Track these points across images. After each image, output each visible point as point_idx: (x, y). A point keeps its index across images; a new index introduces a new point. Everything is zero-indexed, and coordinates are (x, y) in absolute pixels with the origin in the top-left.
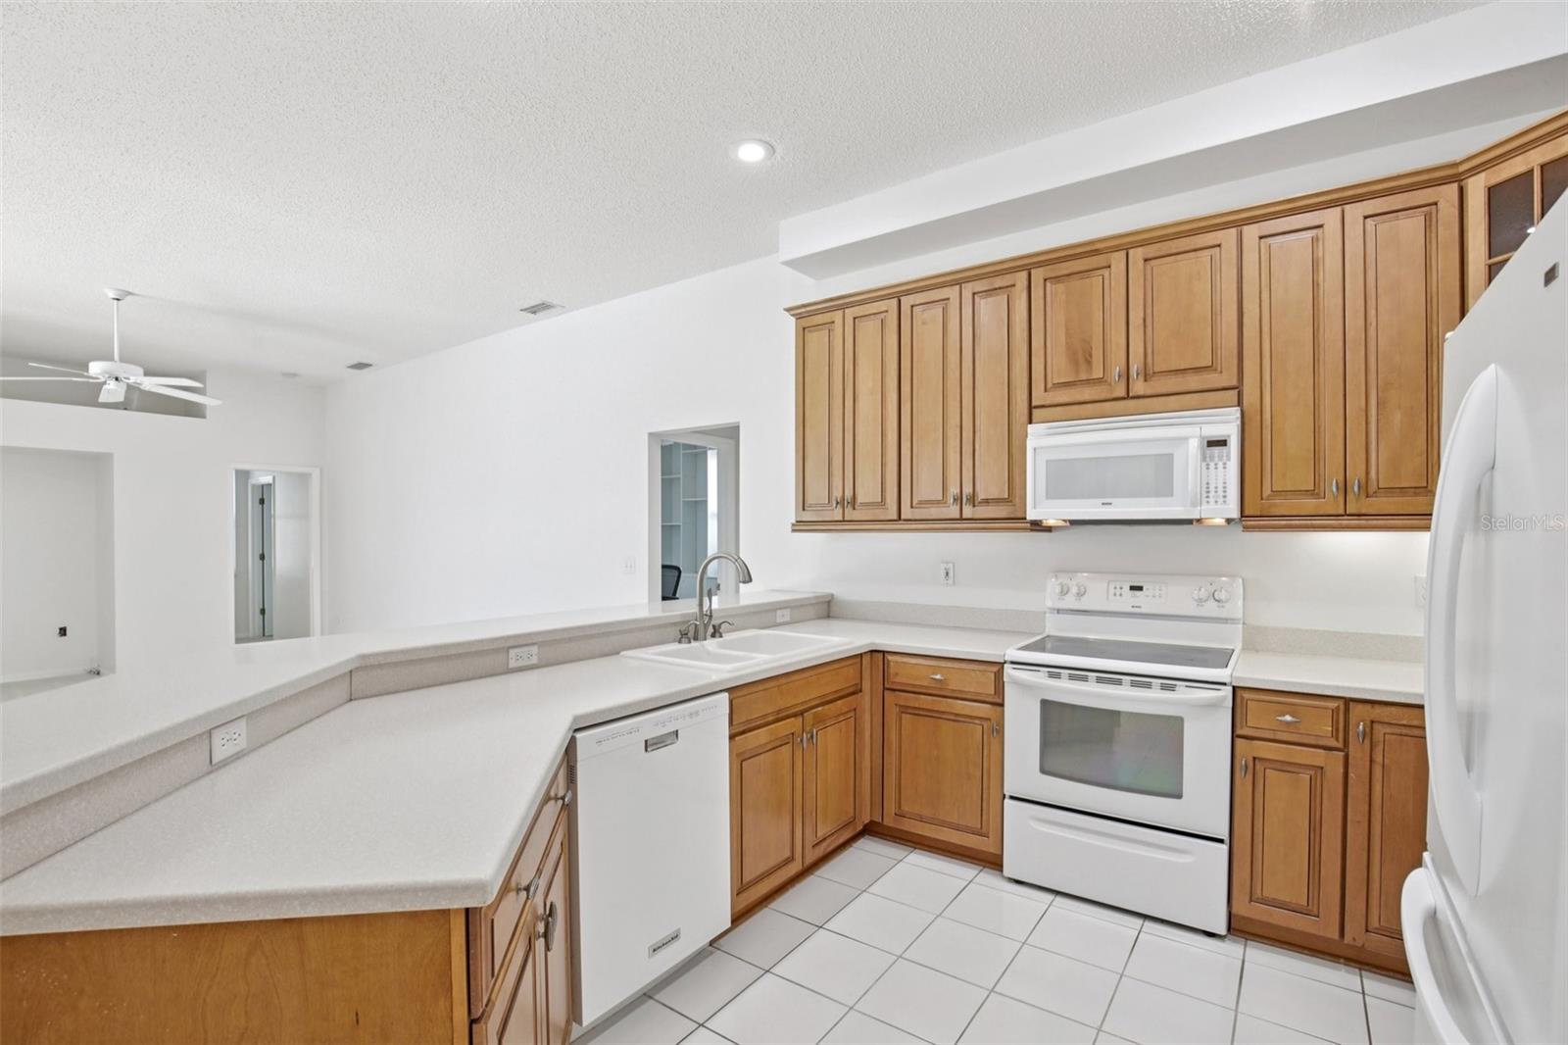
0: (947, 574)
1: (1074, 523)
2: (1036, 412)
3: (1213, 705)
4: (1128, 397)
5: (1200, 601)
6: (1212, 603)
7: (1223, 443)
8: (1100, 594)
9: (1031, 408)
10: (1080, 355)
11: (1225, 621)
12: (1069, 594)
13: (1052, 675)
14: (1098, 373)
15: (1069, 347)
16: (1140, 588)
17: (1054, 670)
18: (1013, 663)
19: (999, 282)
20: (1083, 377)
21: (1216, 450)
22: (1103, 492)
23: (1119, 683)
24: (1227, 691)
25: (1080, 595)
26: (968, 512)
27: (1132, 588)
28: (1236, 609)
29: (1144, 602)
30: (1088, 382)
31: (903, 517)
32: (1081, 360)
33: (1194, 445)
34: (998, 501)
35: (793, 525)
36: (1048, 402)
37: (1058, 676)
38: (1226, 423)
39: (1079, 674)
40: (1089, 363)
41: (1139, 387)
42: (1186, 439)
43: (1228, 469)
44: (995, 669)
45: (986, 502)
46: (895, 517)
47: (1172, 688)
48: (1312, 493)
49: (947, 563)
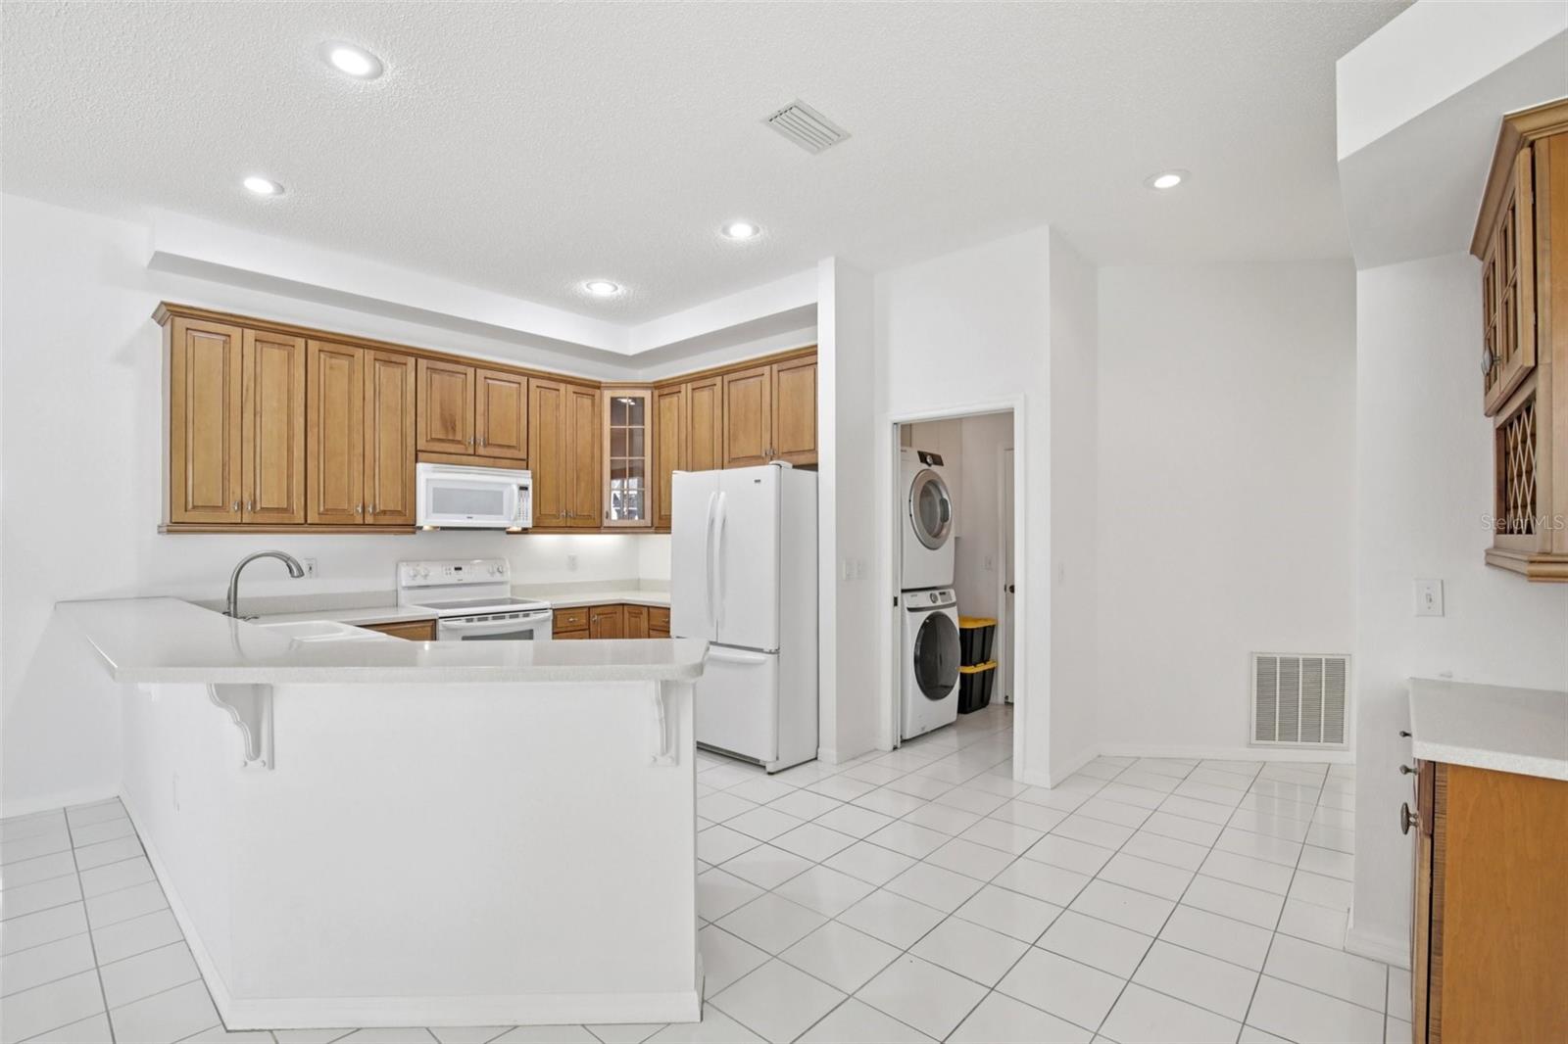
0: (310, 568)
1: (443, 528)
2: (420, 454)
3: (544, 620)
4: (474, 455)
5: (492, 574)
6: (498, 574)
7: (526, 488)
8: (438, 574)
9: (417, 452)
10: (449, 424)
11: (502, 583)
12: (419, 576)
13: (468, 621)
14: (459, 437)
15: (442, 415)
16: (460, 569)
17: (469, 618)
18: (441, 618)
19: (395, 358)
20: (451, 438)
21: (523, 492)
22: (469, 511)
23: (503, 618)
24: (550, 613)
25: (426, 576)
26: (369, 519)
27: (456, 569)
28: (508, 576)
29: (465, 576)
30: (453, 441)
31: (309, 522)
32: (450, 428)
33: (515, 489)
34: (393, 512)
35: (159, 527)
36: (429, 449)
37: (472, 620)
38: (526, 478)
39: (483, 617)
40: (454, 429)
41: (481, 451)
42: (510, 484)
43: (528, 504)
44: (430, 624)
45: (384, 512)
46: (303, 522)
47: (527, 616)
48: (554, 517)
49: (309, 560)
